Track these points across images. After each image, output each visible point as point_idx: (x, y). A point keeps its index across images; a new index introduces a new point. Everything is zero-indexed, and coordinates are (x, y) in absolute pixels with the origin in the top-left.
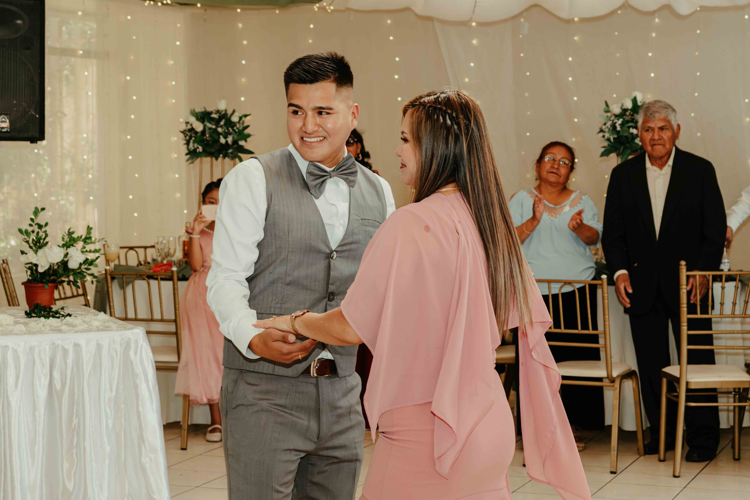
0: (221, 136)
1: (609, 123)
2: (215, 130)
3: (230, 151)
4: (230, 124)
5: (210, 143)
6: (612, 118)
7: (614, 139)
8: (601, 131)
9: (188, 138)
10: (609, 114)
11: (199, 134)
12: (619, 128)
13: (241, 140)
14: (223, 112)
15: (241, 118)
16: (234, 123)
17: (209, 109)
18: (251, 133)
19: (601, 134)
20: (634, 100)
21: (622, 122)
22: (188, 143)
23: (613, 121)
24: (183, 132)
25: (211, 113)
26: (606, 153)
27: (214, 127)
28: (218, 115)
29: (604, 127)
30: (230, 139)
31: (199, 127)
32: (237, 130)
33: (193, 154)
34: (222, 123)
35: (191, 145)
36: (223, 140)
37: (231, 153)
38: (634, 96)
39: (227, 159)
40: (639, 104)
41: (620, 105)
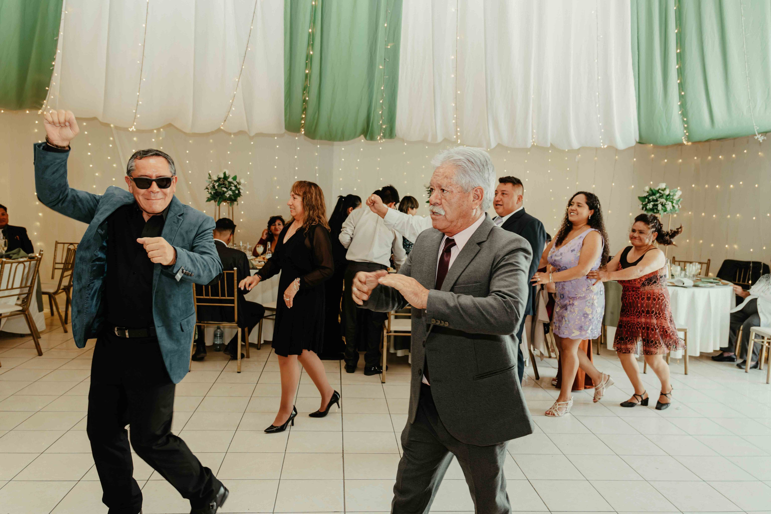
1: (211, 185)
6: (213, 182)
7: (214, 193)
8: (207, 188)
10: (210, 180)
12: (216, 188)
19: (207, 190)
20: (225, 174)
21: (218, 184)
23: (213, 184)
26: (209, 200)
29: (208, 187)
38: (224, 171)
40: (227, 176)
41: (217, 176)
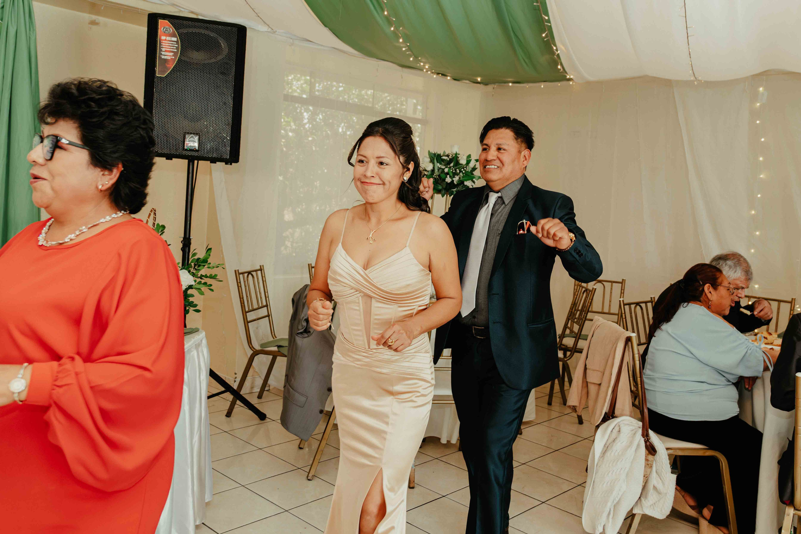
0: (448, 176)
2: (443, 171)
3: (456, 189)
4: (457, 165)
5: (440, 180)
11: (429, 173)
13: (466, 180)
14: (455, 156)
15: (468, 162)
16: (462, 164)
17: (442, 152)
27: (443, 167)
28: (451, 157)
30: (456, 179)
31: (430, 167)
32: (464, 172)
34: (452, 165)
36: (448, 180)
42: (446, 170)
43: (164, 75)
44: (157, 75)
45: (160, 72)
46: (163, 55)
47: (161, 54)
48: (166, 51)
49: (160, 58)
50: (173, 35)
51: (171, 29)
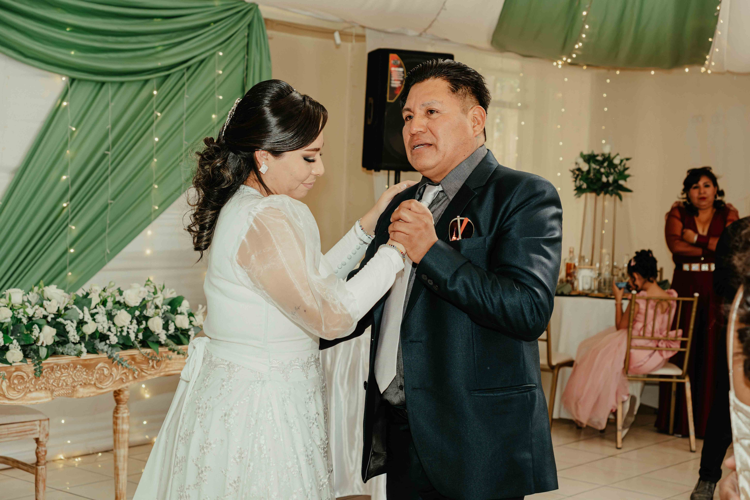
0: (603, 176)
2: (598, 171)
3: (611, 188)
4: (611, 165)
5: (594, 181)
9: (576, 176)
11: (585, 173)
13: (621, 179)
14: (607, 156)
15: (622, 161)
16: (615, 164)
17: (596, 153)
18: (631, 174)
22: (575, 181)
24: (573, 171)
25: (597, 155)
27: (598, 167)
28: (603, 157)
30: (611, 179)
31: (585, 167)
32: (618, 171)
33: (579, 190)
34: (606, 164)
35: (578, 182)
36: (604, 179)
37: (612, 190)
39: (608, 196)
42: (602, 170)
43: (392, 100)
44: (388, 101)
45: (391, 98)
46: (394, 84)
47: (390, 83)
48: (395, 80)
49: (390, 87)
50: (400, 66)
51: (399, 62)
